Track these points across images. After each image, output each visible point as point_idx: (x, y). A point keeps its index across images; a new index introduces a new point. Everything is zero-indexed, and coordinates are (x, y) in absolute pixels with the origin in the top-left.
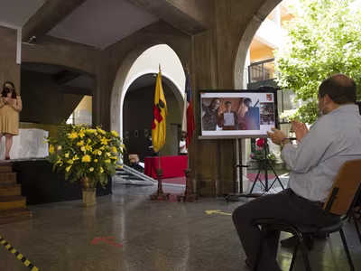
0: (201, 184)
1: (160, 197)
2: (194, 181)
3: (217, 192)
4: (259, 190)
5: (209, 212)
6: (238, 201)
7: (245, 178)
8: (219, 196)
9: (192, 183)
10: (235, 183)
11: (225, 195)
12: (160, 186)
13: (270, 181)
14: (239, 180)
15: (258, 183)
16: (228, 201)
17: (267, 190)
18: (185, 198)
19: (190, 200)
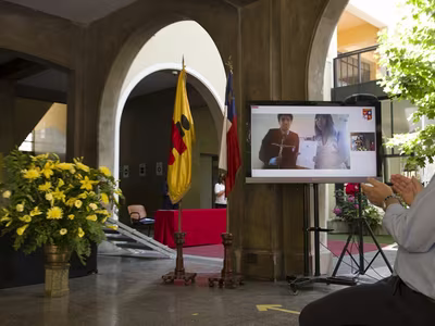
0: (250, 258)
1: (179, 279)
2: (238, 254)
3: (276, 273)
4: (347, 271)
5: (262, 308)
6: (311, 289)
7: (324, 250)
8: (280, 279)
9: (233, 256)
10: (307, 259)
11: (289, 279)
12: (180, 261)
13: (368, 256)
14: (313, 253)
15: (347, 258)
16: (294, 288)
17: (362, 271)
18: (221, 282)
19: (230, 286)
